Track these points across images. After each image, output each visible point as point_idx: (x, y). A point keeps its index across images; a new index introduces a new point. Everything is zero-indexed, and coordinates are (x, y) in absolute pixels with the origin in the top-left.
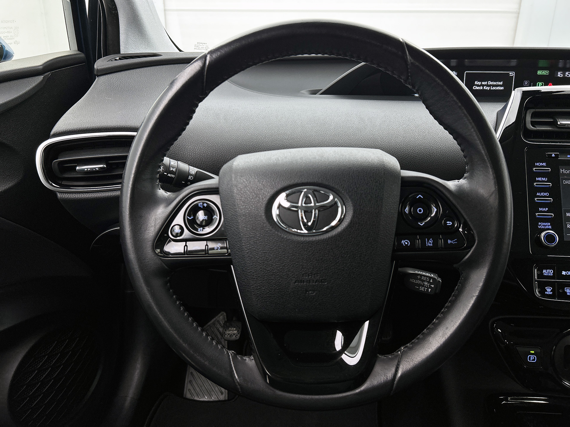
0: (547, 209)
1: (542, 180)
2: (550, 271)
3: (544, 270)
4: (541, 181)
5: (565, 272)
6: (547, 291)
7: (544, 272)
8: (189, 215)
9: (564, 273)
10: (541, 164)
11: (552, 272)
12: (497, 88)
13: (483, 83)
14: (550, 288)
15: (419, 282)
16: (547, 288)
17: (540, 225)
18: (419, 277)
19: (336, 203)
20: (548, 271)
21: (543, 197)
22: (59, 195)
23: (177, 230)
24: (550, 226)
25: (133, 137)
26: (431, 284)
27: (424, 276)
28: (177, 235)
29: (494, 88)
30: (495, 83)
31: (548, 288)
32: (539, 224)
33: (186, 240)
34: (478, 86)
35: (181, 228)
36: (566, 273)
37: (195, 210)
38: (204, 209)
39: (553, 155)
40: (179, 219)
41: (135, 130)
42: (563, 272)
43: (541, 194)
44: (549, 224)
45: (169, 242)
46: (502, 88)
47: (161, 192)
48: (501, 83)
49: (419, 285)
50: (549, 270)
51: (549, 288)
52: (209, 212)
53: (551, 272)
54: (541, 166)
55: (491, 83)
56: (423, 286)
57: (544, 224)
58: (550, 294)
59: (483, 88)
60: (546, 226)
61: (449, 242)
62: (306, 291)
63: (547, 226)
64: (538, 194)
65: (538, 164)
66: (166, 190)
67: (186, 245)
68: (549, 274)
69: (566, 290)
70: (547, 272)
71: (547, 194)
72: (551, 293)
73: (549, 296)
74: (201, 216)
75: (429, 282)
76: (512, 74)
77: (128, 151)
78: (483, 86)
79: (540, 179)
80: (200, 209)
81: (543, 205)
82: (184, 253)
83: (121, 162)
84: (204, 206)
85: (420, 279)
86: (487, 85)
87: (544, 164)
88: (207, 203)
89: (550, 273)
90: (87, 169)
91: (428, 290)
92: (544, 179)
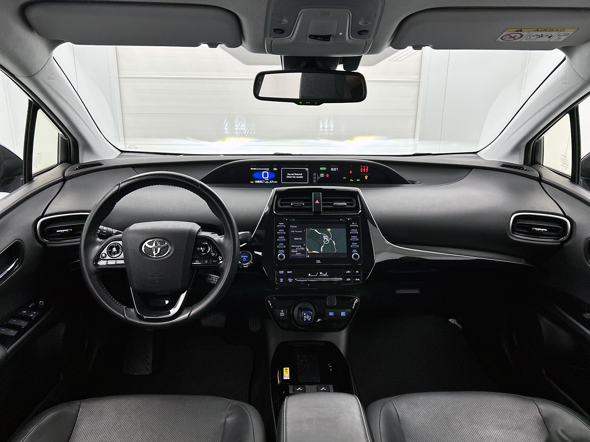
0: (283, 244)
4: (281, 231)
8: (109, 249)
9: (288, 272)
12: (300, 177)
13: (292, 174)
14: (282, 279)
15: (212, 279)
17: (278, 251)
18: (212, 277)
19: (168, 245)
21: (281, 238)
22: (47, 245)
23: (104, 255)
25: (88, 215)
26: (216, 280)
27: (214, 277)
28: (104, 257)
29: (298, 177)
30: (298, 174)
33: (107, 260)
34: (289, 176)
35: (106, 254)
37: (111, 247)
38: (116, 247)
39: (286, 219)
40: (105, 251)
41: (89, 212)
44: (282, 251)
45: (100, 260)
46: (302, 177)
47: (98, 239)
48: (301, 174)
49: (211, 281)
52: (118, 248)
54: (281, 224)
55: (296, 174)
56: (213, 281)
58: (282, 282)
59: (292, 177)
61: (214, 261)
62: (155, 280)
64: (279, 237)
65: (280, 224)
66: (100, 239)
67: (107, 262)
69: (289, 280)
71: (283, 237)
74: (114, 249)
75: (215, 279)
76: (307, 169)
77: (85, 222)
78: (292, 176)
80: (114, 247)
81: (281, 242)
82: (106, 265)
83: (81, 227)
84: (115, 246)
85: (212, 278)
86: (294, 176)
87: (283, 224)
88: (117, 245)
89: (282, 272)
90: (62, 232)
91: (215, 283)
92: (283, 230)
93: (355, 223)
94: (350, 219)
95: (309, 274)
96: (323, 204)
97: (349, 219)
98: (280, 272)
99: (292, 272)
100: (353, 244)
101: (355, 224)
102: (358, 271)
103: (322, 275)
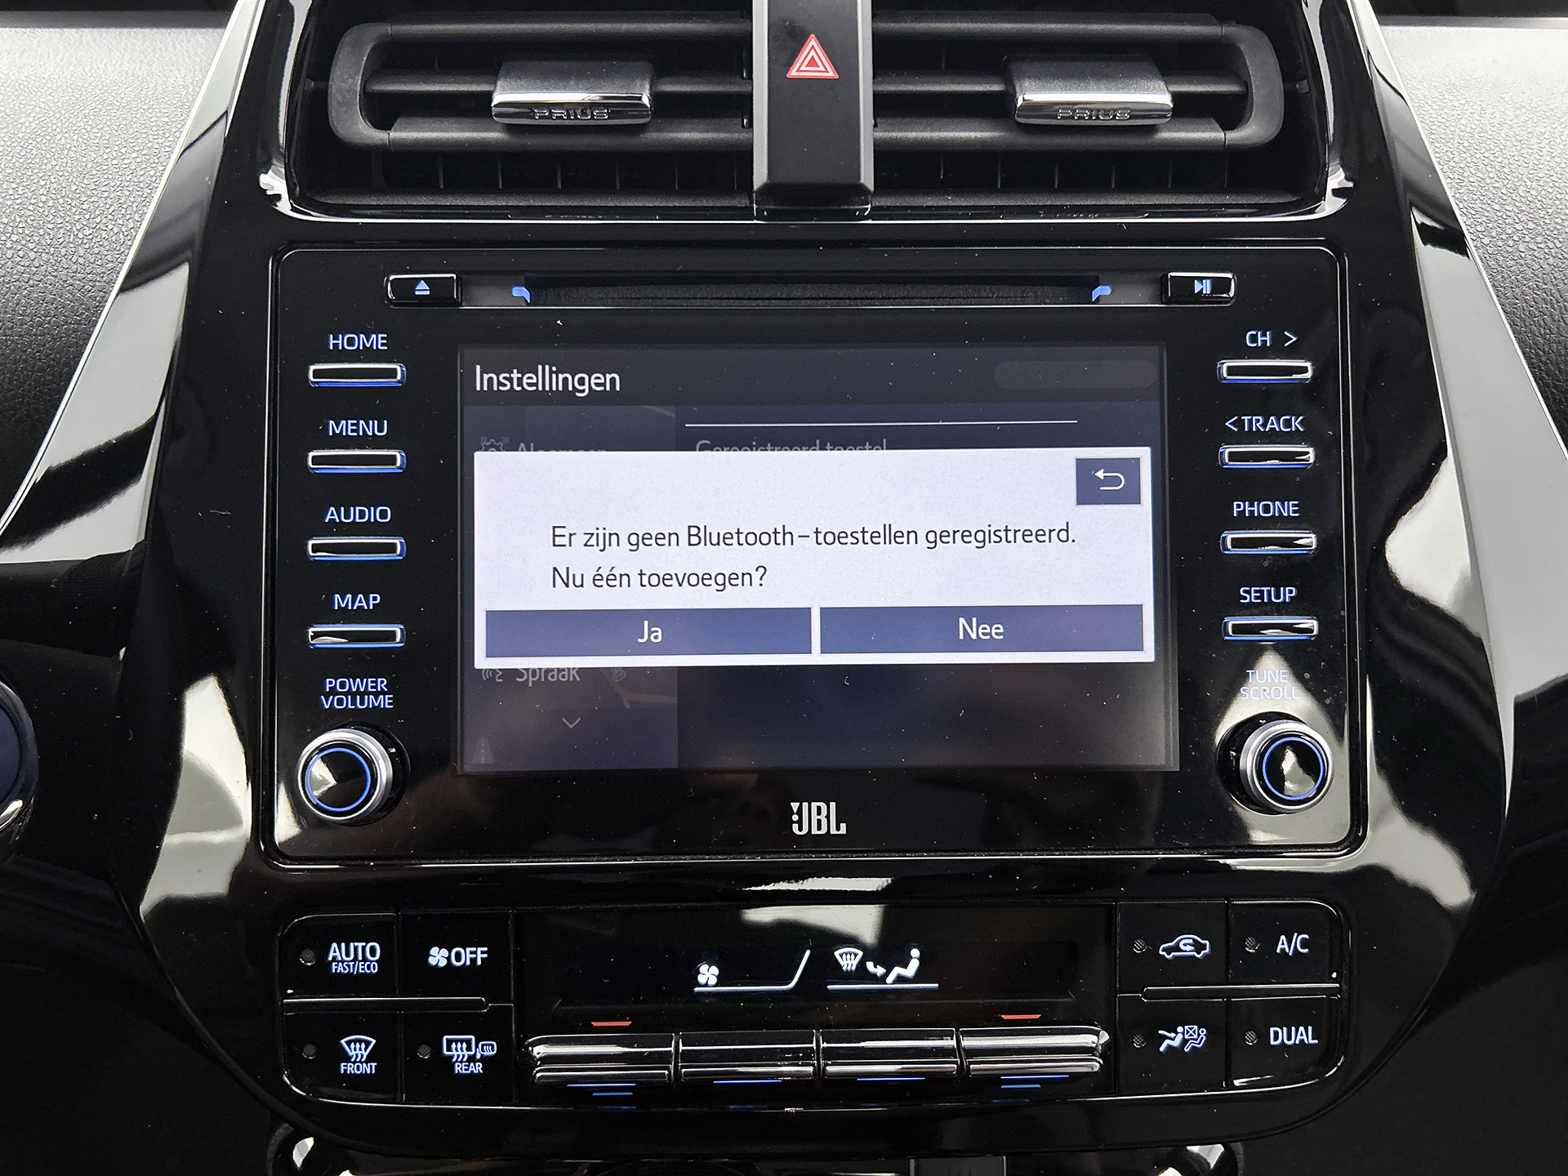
0: (375, 599)
1: (357, 431)
2: (364, 948)
3: (335, 945)
4: (355, 441)
5: (445, 952)
6: (348, 1059)
7: (334, 959)
9: (438, 957)
10: (361, 341)
11: (373, 953)
14: (368, 1044)
16: (348, 1043)
17: (333, 691)
20: (356, 948)
21: (360, 530)
24: (383, 693)
31: (355, 1041)
32: (329, 684)
36: (449, 958)
39: (423, 285)
42: (434, 950)
43: (347, 517)
44: (382, 683)
50: (360, 945)
51: (360, 1041)
53: (373, 950)
54: (358, 350)
57: (356, 684)
58: (364, 1076)
60: (362, 695)
63: (369, 693)
65: (342, 342)
68: (362, 968)
69: (449, 1049)
70: (348, 955)
71: (383, 514)
72: (369, 1068)
73: (359, 1083)
79: (346, 427)
81: (356, 578)
87: (378, 341)
89: (365, 959)
92: (371, 428)
93: (1278, 339)
94: (1220, 285)
95: (708, 975)
96: (884, 106)
97: (1205, 287)
98: (335, 951)
99: (481, 953)
100: (1249, 595)
101: (1277, 350)
102: (1298, 939)
103: (861, 974)
